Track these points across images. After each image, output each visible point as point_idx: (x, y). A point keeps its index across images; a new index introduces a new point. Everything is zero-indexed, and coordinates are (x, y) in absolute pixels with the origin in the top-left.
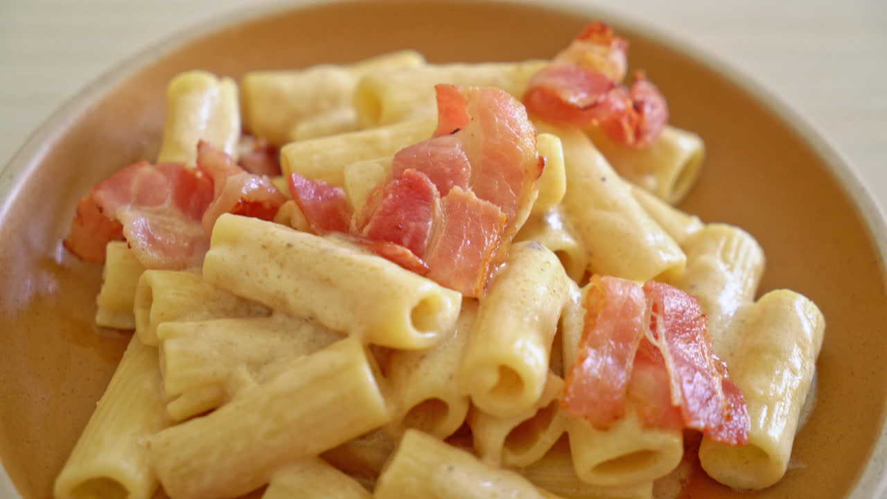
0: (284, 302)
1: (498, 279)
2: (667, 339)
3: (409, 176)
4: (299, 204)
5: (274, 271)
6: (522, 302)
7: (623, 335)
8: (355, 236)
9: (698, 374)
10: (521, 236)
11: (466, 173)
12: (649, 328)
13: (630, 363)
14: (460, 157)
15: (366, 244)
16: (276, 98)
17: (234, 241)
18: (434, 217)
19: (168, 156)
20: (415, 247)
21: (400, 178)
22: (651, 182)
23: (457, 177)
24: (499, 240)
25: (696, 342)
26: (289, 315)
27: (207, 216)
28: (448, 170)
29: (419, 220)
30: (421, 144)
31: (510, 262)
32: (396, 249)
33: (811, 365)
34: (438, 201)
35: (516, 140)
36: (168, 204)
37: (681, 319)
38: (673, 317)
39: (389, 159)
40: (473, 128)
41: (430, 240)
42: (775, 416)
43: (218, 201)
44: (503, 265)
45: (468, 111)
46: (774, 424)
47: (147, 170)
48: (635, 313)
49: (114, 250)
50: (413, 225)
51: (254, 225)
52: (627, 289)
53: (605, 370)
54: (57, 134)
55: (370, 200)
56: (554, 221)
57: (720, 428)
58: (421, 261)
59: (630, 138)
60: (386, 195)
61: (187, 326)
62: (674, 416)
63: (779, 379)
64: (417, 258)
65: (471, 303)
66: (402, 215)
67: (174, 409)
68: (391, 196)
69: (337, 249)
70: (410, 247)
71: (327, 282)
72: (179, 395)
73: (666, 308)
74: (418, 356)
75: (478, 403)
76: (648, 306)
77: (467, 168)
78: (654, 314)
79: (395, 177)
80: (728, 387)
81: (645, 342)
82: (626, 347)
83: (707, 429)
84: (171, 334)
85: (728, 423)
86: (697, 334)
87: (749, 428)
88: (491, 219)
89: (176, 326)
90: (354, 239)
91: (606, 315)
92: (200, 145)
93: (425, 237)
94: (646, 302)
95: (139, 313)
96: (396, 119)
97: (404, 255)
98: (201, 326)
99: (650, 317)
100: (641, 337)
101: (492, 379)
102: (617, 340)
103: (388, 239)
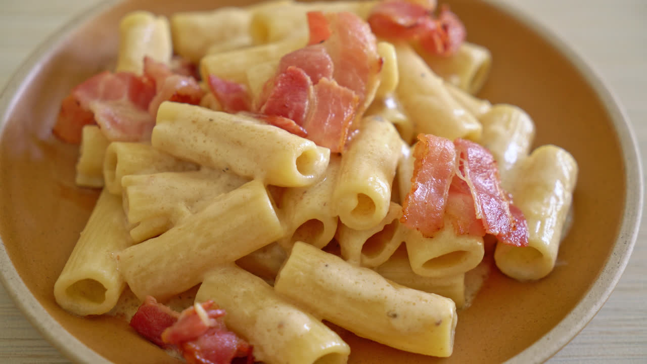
0: (208, 159)
1: (355, 140)
2: (471, 176)
3: (291, 71)
4: (216, 95)
5: (201, 138)
6: (371, 153)
7: (441, 174)
8: (255, 113)
9: (493, 199)
10: (369, 112)
11: (330, 68)
12: (458, 169)
13: (446, 192)
14: (326, 59)
15: (263, 118)
16: (195, 31)
17: (173, 119)
18: (309, 99)
19: (122, 68)
20: (297, 118)
21: (285, 73)
22: (455, 80)
23: (324, 72)
24: (354, 113)
25: (490, 179)
26: (212, 168)
27: (152, 105)
28: (317, 67)
29: (300, 100)
30: (298, 51)
31: (362, 129)
32: (284, 120)
33: (569, 195)
34: (312, 88)
35: (363, 46)
36: (125, 99)
37: (480, 163)
38: (475, 161)
39: (277, 62)
40: (334, 38)
41: (307, 115)
42: (546, 227)
43: (160, 94)
44: (357, 131)
45: (330, 29)
46: (545, 232)
47: (108, 77)
48: (449, 159)
49: (88, 132)
50: (295, 104)
51: (185, 108)
52: (443, 143)
53: (429, 197)
54: (46, 58)
55: (265, 88)
56: (391, 103)
57: (509, 234)
58: (301, 129)
59: (440, 48)
60: (276, 84)
61: (142, 177)
62: (478, 226)
63: (548, 205)
64: (298, 126)
65: (336, 156)
66: (287, 98)
67: (135, 233)
68: (279, 85)
69: (245, 122)
70: (293, 120)
71: (238, 144)
72: (138, 224)
73: (470, 155)
74: (303, 191)
75: (343, 221)
76: (457, 154)
77: (330, 65)
78: (462, 160)
79: (282, 72)
80: (514, 210)
81: (456, 178)
82: (443, 182)
83: (500, 235)
84: (131, 183)
85: (514, 232)
86: (491, 174)
87: (528, 235)
88: (348, 99)
89: (134, 178)
90: (255, 115)
91: (430, 160)
92: (146, 60)
93: (304, 112)
94: (456, 152)
95: (107, 174)
96: (279, 39)
97: (290, 124)
98: (151, 177)
99: (459, 162)
100: (454, 175)
101: (353, 203)
102: (437, 177)
103: (278, 114)
